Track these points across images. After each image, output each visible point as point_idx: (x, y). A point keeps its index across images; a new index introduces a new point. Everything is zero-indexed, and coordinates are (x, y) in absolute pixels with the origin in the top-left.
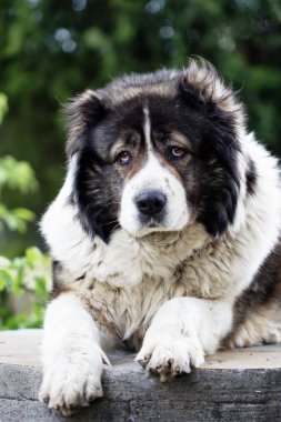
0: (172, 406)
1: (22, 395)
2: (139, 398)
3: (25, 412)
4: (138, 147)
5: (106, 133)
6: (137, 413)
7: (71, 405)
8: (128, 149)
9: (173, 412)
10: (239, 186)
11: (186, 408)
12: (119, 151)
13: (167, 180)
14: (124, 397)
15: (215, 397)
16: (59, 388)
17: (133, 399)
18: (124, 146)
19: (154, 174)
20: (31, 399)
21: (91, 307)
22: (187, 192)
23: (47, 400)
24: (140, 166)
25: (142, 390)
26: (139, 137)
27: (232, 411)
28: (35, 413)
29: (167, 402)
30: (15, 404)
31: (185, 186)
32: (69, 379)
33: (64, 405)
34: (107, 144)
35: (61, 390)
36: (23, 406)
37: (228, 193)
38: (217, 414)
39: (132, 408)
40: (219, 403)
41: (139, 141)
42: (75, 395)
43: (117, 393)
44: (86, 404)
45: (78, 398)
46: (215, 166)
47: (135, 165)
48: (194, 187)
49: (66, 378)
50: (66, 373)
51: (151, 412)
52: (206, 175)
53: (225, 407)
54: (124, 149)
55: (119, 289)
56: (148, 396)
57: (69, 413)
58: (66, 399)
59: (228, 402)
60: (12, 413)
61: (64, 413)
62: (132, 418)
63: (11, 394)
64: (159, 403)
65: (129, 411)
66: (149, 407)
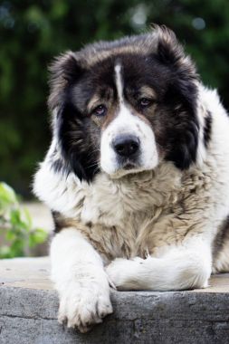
0: (172, 325)
1: (38, 314)
2: (142, 318)
3: (40, 330)
4: (111, 99)
5: (84, 91)
6: (141, 331)
7: (87, 323)
8: (103, 102)
9: (173, 329)
10: (199, 128)
11: (184, 326)
12: (95, 106)
13: (138, 126)
14: (130, 317)
15: (209, 316)
16: (74, 310)
17: (137, 319)
18: (100, 100)
19: (126, 121)
20: (46, 318)
21: (91, 239)
22: (156, 135)
23: (66, 321)
24: (114, 116)
25: (146, 310)
26: (112, 91)
27: (225, 329)
28: (49, 331)
29: (167, 321)
30: (31, 323)
31: (154, 130)
32: (82, 302)
33: (81, 324)
34: (85, 99)
35: (77, 311)
36: (39, 324)
37: (192, 135)
38: (211, 331)
39: (137, 327)
40: (212, 322)
41: (112, 95)
42: (89, 314)
43: (123, 314)
44: (99, 321)
45: (92, 316)
46: (180, 111)
47: (109, 115)
48: (161, 131)
49: (80, 301)
50: (79, 295)
51: (154, 330)
52: (173, 119)
53: (219, 325)
54: (99, 103)
55: (114, 227)
56: (150, 316)
57: (86, 330)
58: (82, 318)
59: (221, 321)
60: (29, 331)
61: (82, 331)
62: (136, 335)
63: (28, 313)
64: (161, 321)
65: (134, 329)
66: (152, 325)
